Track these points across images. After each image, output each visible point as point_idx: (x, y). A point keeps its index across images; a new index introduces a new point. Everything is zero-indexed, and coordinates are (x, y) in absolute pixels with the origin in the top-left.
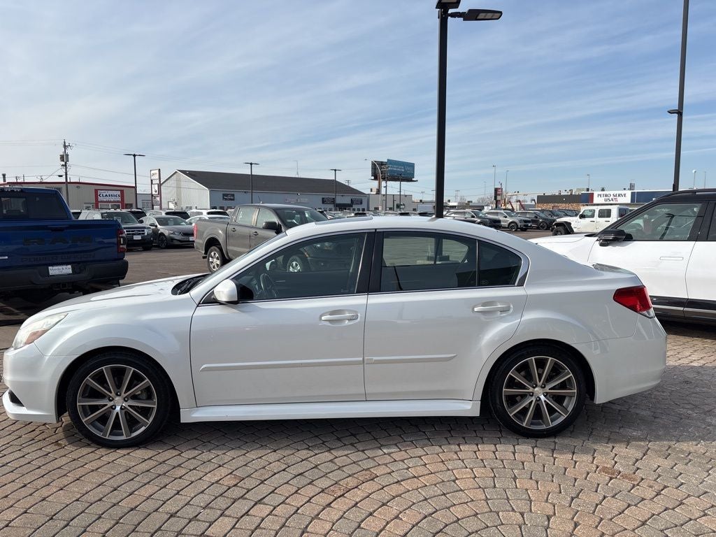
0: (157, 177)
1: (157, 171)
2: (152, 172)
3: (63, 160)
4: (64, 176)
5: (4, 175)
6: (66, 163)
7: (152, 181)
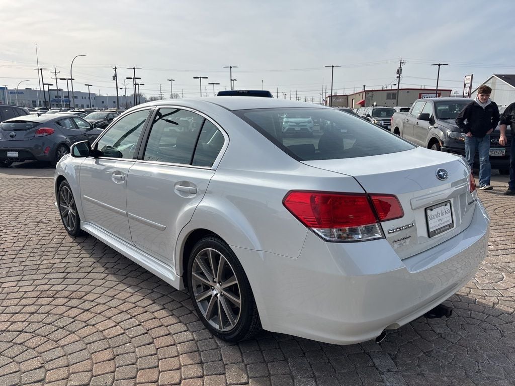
0: (470, 81)
1: (470, 77)
2: (467, 77)
3: (398, 74)
4: (397, 85)
5: (364, 86)
6: (400, 75)
7: (465, 84)
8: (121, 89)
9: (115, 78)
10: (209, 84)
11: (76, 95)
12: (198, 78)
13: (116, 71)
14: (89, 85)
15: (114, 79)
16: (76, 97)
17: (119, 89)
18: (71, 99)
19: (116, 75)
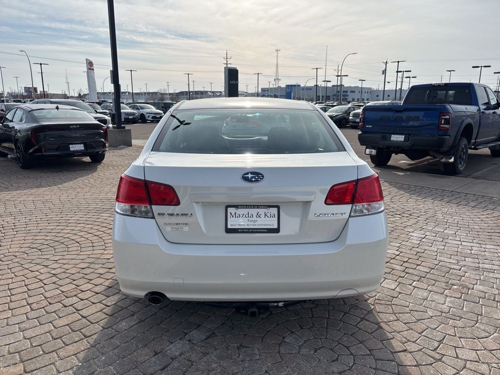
8: (389, 82)
9: (384, 72)
10: (495, 73)
11: (353, 90)
12: (478, 67)
13: (386, 65)
14: (362, 80)
15: (383, 74)
16: (354, 92)
17: (386, 83)
18: (349, 93)
19: (386, 69)
